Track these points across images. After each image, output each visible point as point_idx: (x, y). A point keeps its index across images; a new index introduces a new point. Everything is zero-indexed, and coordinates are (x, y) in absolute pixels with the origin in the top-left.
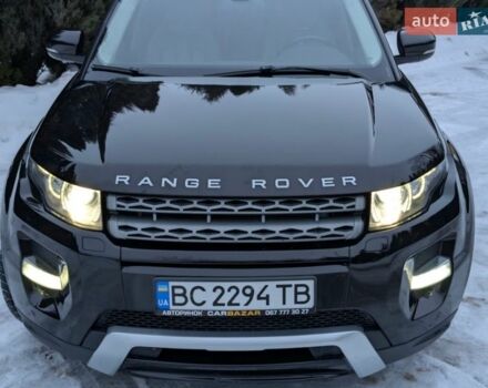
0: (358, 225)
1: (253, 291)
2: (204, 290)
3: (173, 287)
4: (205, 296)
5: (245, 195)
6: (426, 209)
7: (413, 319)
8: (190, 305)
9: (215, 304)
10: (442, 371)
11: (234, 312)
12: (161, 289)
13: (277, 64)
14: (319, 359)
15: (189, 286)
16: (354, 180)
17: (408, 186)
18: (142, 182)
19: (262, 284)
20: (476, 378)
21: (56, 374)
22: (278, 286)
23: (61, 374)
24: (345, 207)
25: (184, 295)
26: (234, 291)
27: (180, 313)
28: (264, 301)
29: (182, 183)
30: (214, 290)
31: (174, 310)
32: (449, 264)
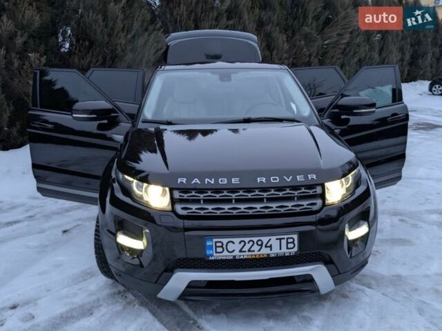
0: (319, 202)
1: (262, 243)
2: (233, 243)
3: (216, 242)
4: (235, 247)
5: (254, 186)
6: (354, 192)
7: (351, 257)
8: (225, 253)
9: (241, 251)
10: (363, 291)
11: (252, 255)
12: (209, 243)
13: (253, 116)
14: (299, 283)
15: (225, 241)
16: (314, 177)
17: (343, 180)
18: (194, 181)
19: (268, 238)
20: (383, 294)
21: (132, 306)
22: (277, 239)
23: (135, 305)
24: (311, 192)
25: (222, 247)
26: (251, 243)
27: (220, 258)
28: (269, 249)
29: (216, 181)
30: (240, 243)
31: (216, 256)
32: (367, 225)
